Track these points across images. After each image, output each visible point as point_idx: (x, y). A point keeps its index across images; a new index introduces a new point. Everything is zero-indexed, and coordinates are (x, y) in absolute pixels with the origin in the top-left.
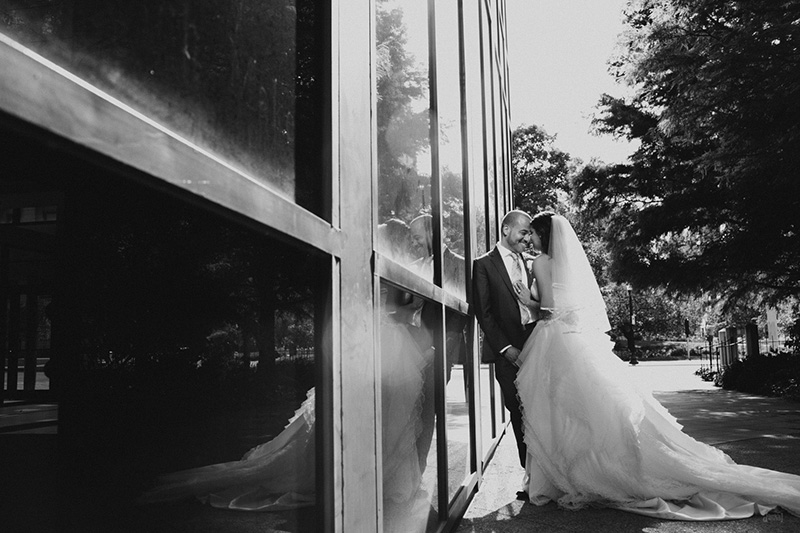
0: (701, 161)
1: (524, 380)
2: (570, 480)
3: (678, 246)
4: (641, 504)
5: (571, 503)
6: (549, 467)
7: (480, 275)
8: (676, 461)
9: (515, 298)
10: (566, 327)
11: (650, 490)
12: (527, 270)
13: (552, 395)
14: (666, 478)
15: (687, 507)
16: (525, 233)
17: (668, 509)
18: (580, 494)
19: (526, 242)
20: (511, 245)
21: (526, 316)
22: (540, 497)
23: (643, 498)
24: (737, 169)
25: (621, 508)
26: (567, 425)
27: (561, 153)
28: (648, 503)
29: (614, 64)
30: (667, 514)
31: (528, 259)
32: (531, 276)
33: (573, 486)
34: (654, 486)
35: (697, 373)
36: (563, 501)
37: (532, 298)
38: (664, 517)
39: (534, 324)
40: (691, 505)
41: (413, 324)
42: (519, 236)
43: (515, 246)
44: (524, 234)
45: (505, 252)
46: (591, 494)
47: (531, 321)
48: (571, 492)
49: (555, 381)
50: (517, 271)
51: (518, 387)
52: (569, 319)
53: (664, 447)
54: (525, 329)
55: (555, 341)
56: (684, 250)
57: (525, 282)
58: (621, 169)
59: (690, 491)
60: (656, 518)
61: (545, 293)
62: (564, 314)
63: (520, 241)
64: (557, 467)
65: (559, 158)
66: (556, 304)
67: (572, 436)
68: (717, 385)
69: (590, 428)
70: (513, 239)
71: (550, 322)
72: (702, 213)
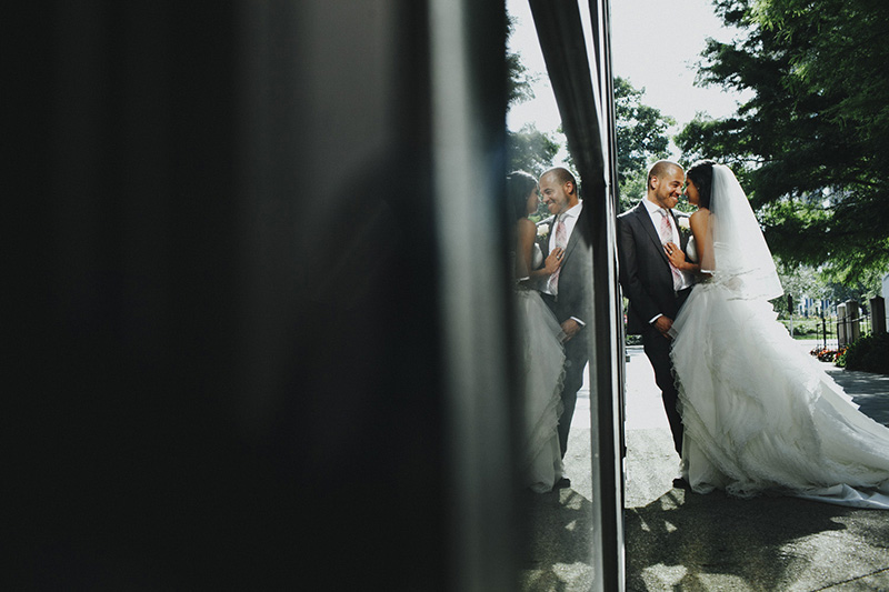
0: (839, 109)
1: (681, 353)
2: (740, 465)
3: (793, 210)
4: (823, 492)
5: (741, 492)
6: (713, 450)
7: (625, 235)
8: (861, 443)
9: (666, 260)
10: (730, 293)
11: (834, 476)
12: (679, 228)
13: (715, 372)
14: (850, 463)
15: (877, 495)
16: (677, 184)
17: (859, 497)
18: (751, 481)
19: (678, 195)
20: (661, 200)
21: (680, 281)
22: (702, 484)
23: (825, 485)
24: (880, 117)
25: (800, 495)
26: (734, 404)
27: (649, 109)
28: (831, 490)
29: (722, 5)
30: (859, 502)
31: (679, 216)
32: (684, 235)
33: (744, 472)
34: (836, 471)
35: (812, 353)
36: (733, 488)
37: (687, 259)
38: (856, 505)
39: (688, 291)
40: (881, 492)
41: (548, 292)
42: (670, 189)
43: (666, 201)
44: (676, 186)
45: (652, 208)
46: (765, 481)
47: (684, 287)
48: (742, 478)
49: (718, 354)
50: (668, 230)
51: (674, 360)
52: (732, 283)
53: (846, 429)
54: (677, 295)
55: (716, 308)
56: (800, 214)
57: (677, 242)
58: (732, 124)
59: (878, 477)
60: (845, 507)
61: (706, 253)
62: (726, 280)
63: (671, 194)
64: (724, 451)
65: (647, 115)
66: (717, 265)
67: (741, 417)
68: (838, 366)
69: (762, 406)
70: (663, 193)
71: (710, 286)
72: (826, 172)
